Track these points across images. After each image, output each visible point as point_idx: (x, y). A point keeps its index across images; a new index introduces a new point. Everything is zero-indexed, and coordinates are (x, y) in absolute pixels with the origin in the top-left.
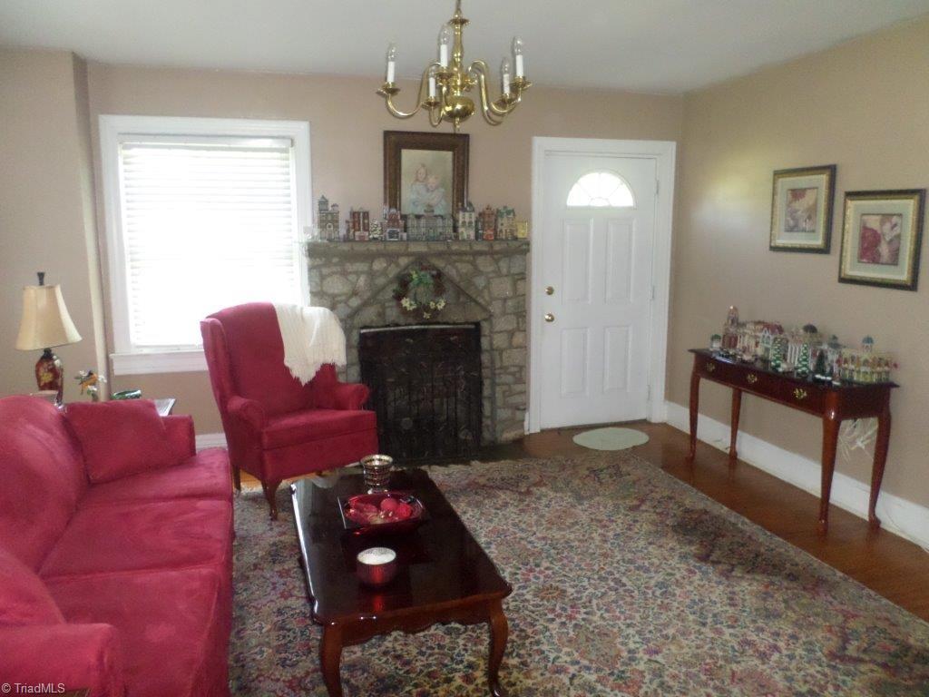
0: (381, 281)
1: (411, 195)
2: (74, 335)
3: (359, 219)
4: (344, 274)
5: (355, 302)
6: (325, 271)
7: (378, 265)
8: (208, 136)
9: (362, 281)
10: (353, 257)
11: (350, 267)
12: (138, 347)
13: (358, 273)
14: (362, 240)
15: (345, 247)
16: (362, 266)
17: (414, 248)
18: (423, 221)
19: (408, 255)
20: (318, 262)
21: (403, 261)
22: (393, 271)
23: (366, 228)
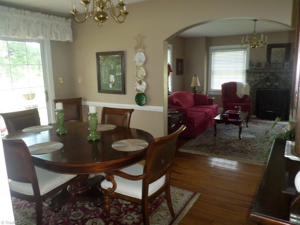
0: (262, 78)
1: (273, 59)
2: (199, 85)
3: (259, 65)
4: (254, 76)
5: (256, 83)
6: (250, 76)
7: (262, 75)
8: (228, 49)
9: (258, 78)
10: (256, 73)
11: (255, 75)
12: (213, 89)
13: (257, 76)
14: (259, 69)
15: (254, 71)
16: (258, 75)
17: (271, 71)
18: (274, 64)
19: (269, 72)
20: (248, 74)
21: (269, 74)
22: (266, 76)
23: (260, 66)
